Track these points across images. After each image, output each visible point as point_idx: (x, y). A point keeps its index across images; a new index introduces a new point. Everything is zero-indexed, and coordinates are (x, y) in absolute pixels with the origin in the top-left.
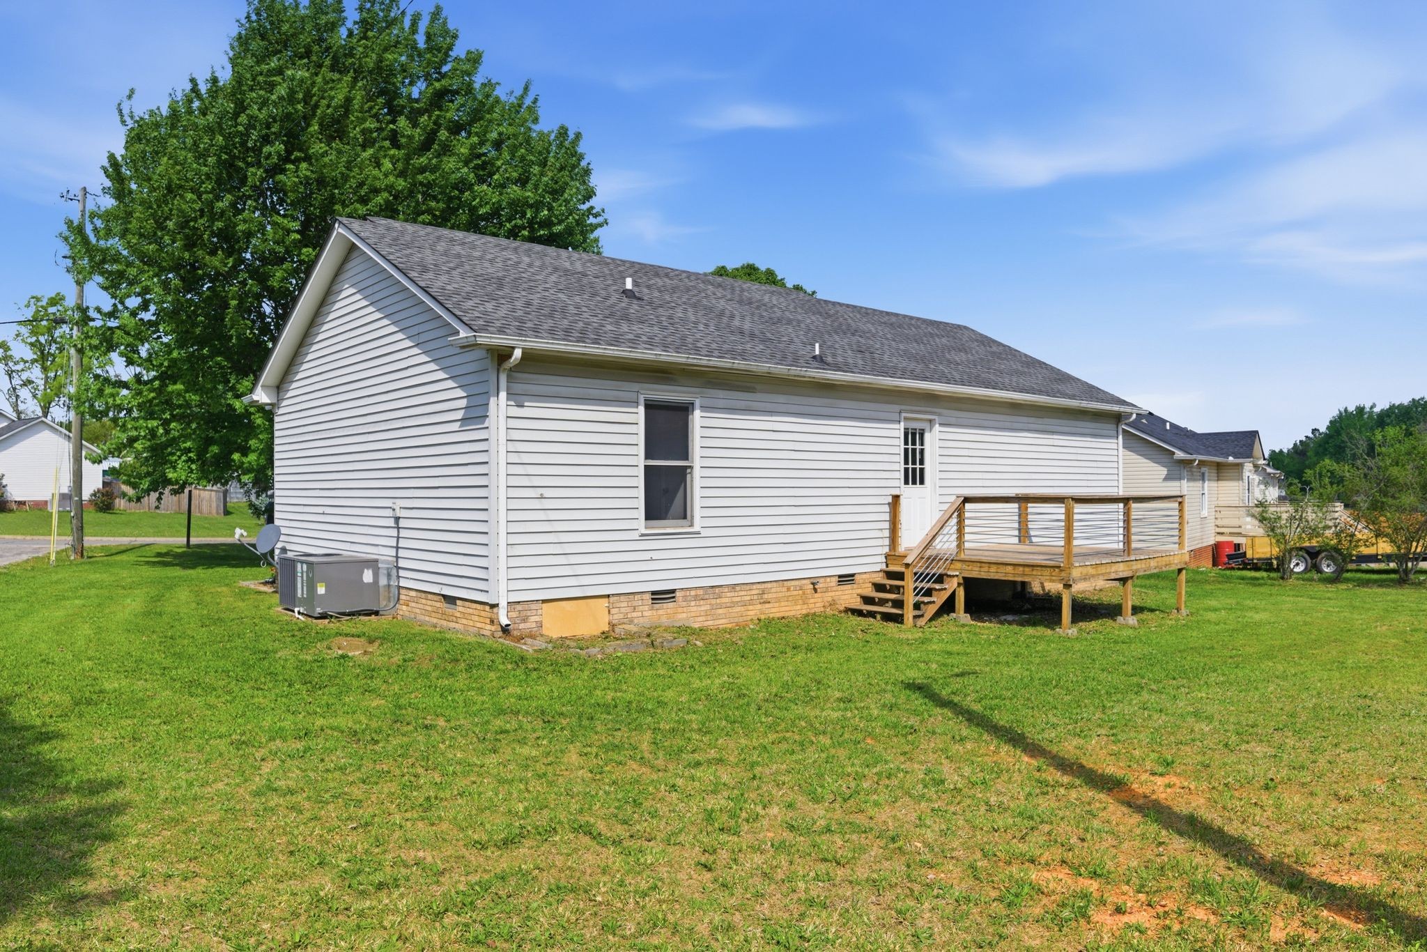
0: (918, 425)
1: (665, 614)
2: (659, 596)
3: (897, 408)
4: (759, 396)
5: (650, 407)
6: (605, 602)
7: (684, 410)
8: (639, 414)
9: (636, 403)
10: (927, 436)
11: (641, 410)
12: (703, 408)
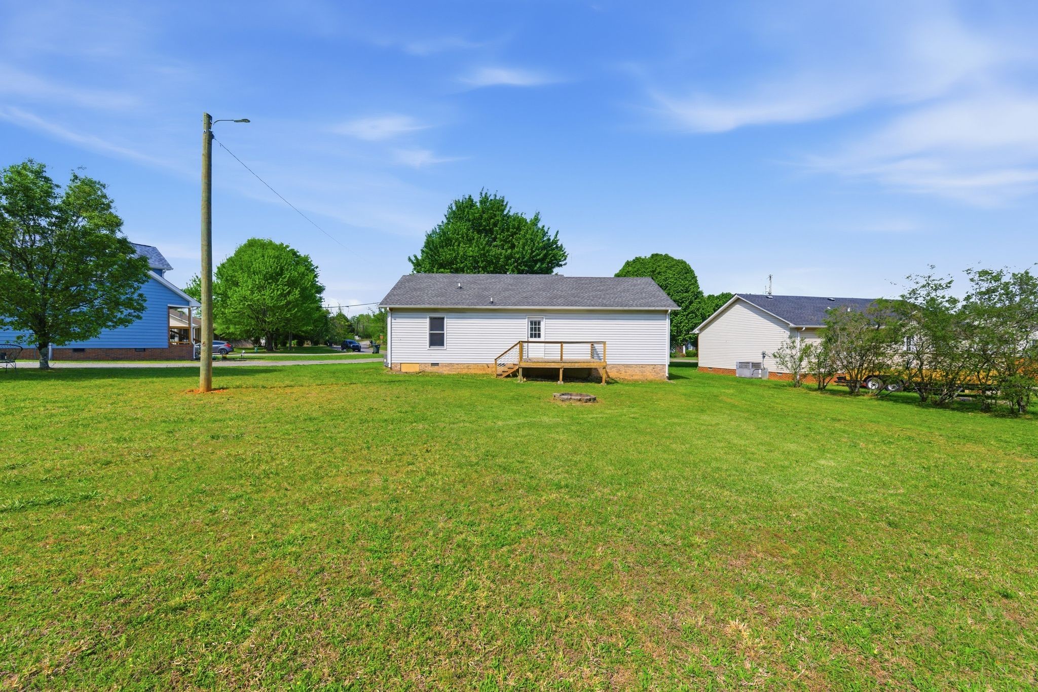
0: (537, 320)
1: (435, 369)
2: (433, 364)
3: (525, 315)
4: (467, 314)
5: (431, 319)
6: (418, 365)
7: (443, 318)
8: (428, 321)
9: (426, 318)
10: (542, 323)
11: (428, 319)
12: (447, 318)
